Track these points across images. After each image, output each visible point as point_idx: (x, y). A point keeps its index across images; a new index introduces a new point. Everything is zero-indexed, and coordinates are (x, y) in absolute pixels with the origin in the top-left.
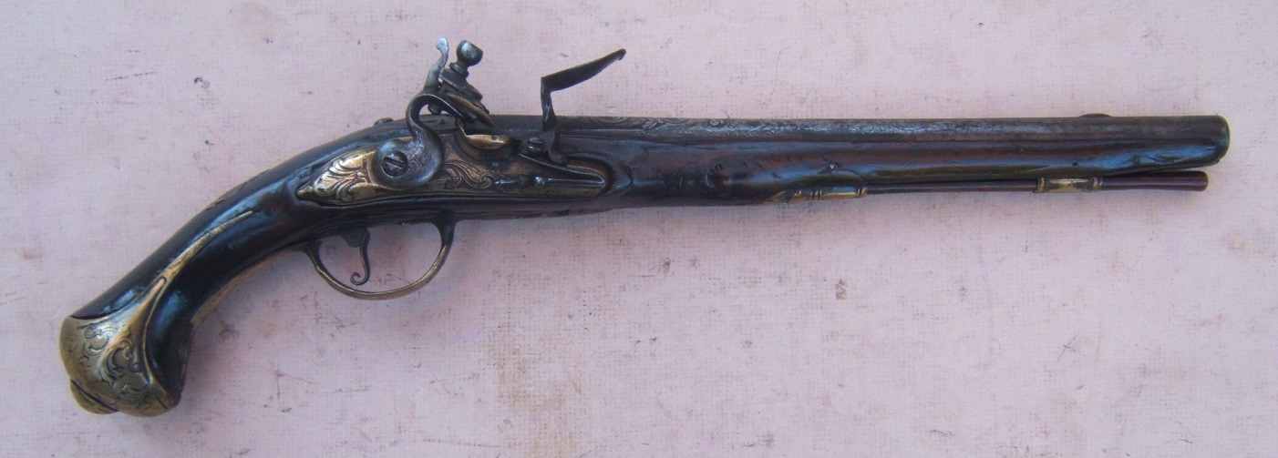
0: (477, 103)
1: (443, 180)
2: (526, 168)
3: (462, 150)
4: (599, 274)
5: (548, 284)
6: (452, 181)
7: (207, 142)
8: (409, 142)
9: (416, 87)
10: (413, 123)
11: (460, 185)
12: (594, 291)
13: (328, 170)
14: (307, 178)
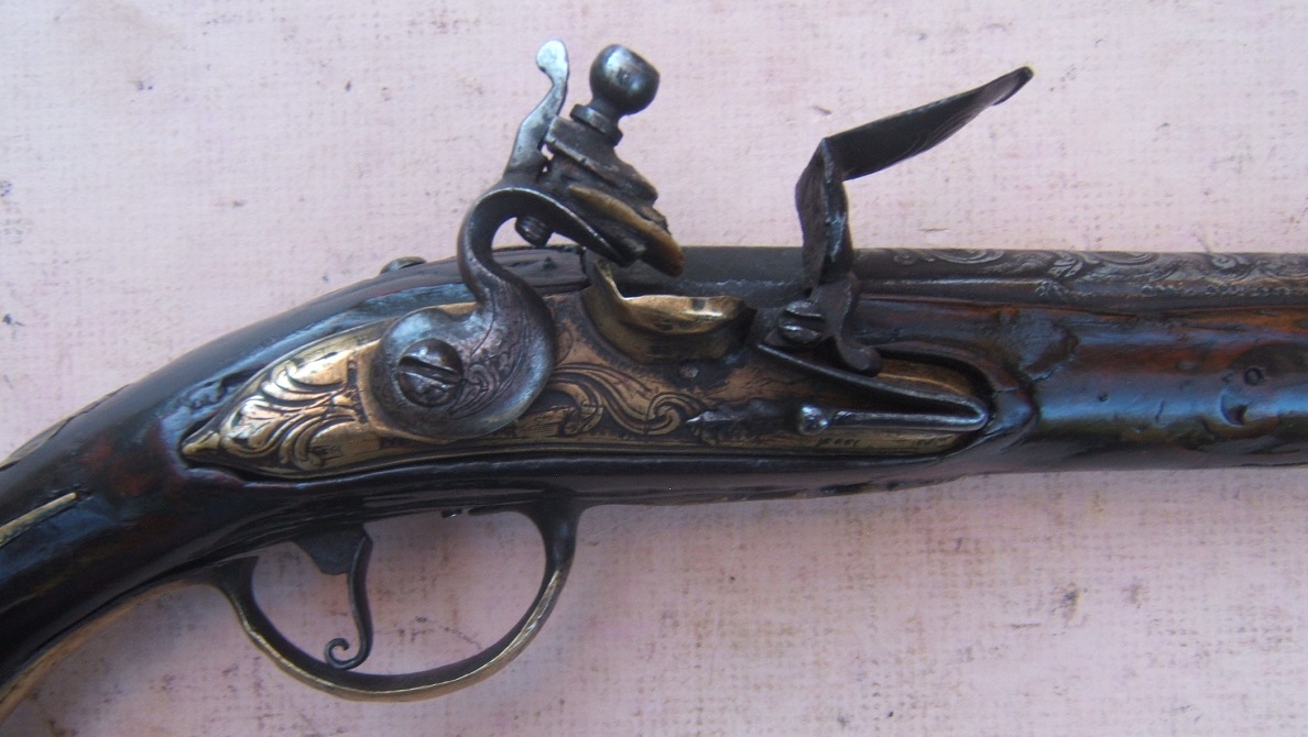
0: (645, 210)
1: (556, 414)
2: (770, 381)
3: (601, 335)
4: (910, 621)
5: (790, 645)
6: (576, 418)
7: (7, 319)
8: (467, 316)
9: (485, 173)
10: (476, 266)
11: (598, 425)
12: (899, 661)
13: (260, 390)
14: (207, 411)
